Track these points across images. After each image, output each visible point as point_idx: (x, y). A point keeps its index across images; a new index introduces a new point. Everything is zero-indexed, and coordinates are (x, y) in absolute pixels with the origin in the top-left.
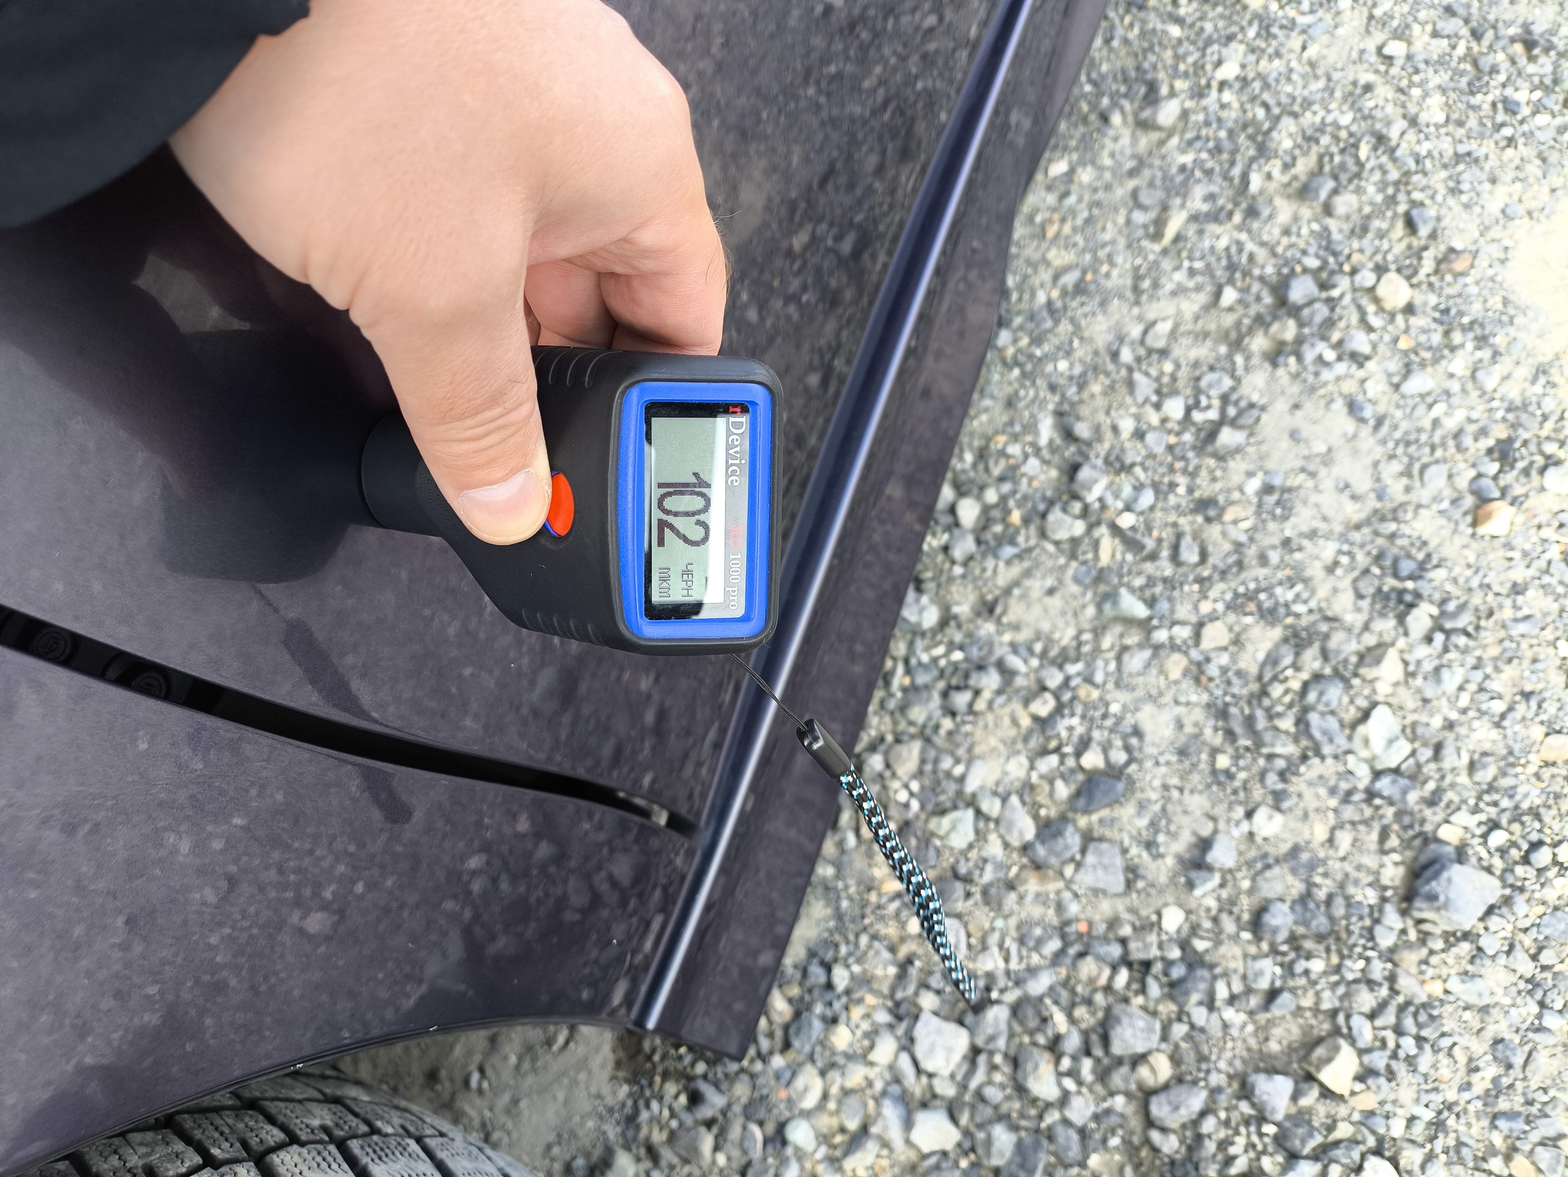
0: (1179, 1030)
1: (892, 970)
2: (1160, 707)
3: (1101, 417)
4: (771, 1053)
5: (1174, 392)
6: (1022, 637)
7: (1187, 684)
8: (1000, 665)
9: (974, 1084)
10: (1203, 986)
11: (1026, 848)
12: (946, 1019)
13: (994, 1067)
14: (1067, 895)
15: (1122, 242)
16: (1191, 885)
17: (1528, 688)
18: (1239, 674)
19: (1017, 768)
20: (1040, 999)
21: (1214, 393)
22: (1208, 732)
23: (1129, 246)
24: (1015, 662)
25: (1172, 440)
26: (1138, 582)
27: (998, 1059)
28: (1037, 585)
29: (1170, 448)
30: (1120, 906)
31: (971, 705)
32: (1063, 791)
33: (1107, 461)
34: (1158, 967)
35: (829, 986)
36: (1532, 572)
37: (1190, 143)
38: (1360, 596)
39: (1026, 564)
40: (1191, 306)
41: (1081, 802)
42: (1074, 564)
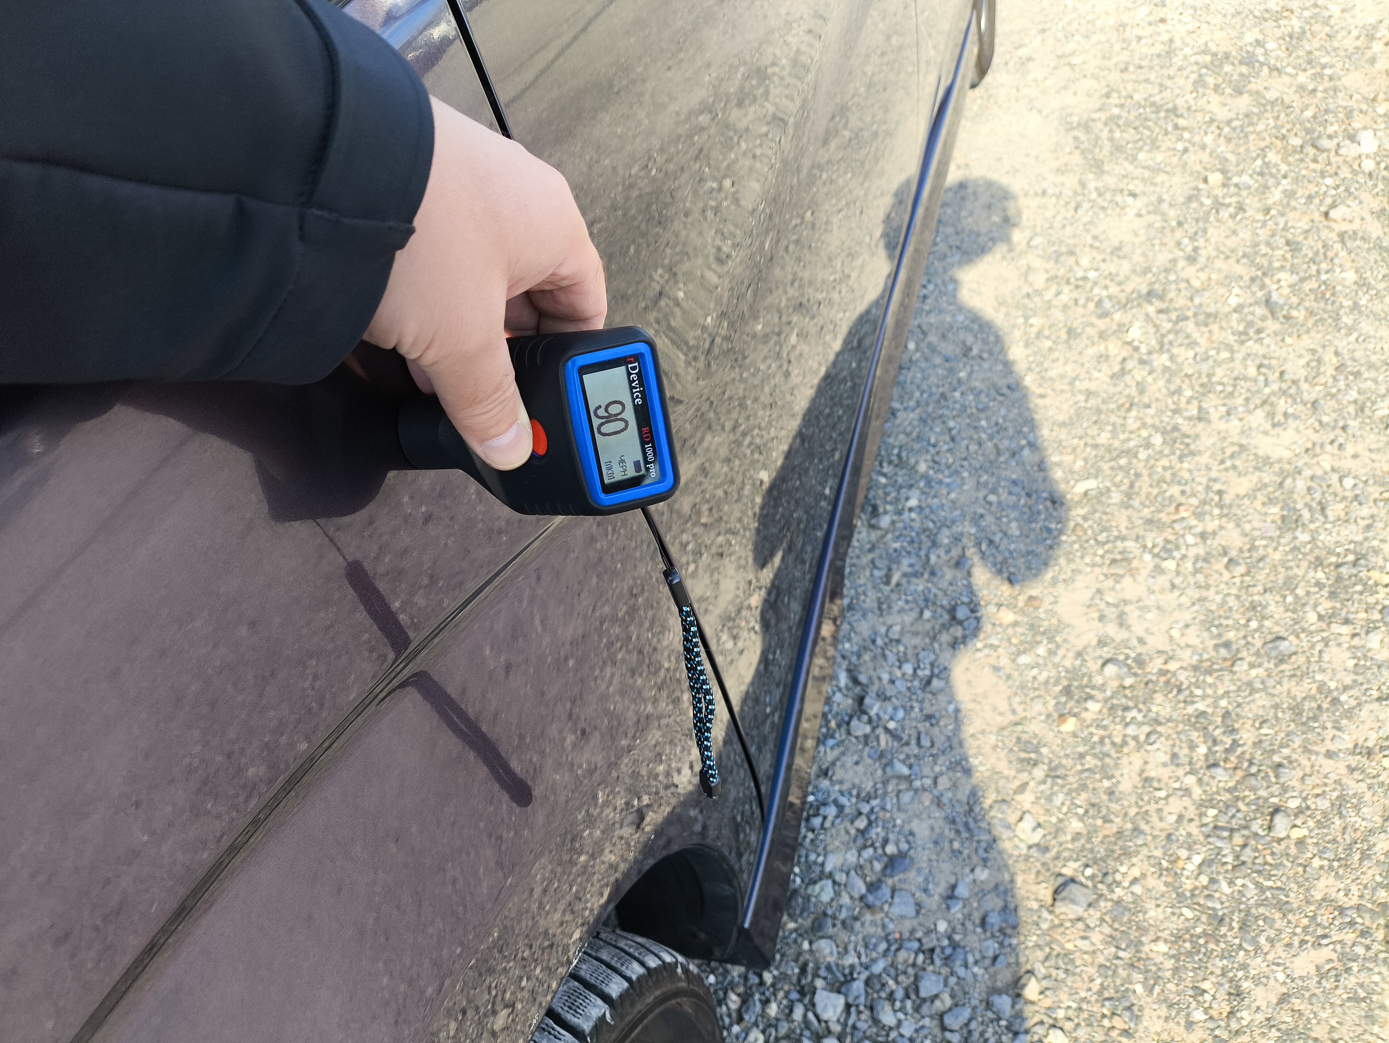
0: (953, 980)
1: (797, 970)
2: (922, 820)
3: (871, 672)
4: (731, 1025)
5: (907, 661)
6: (845, 787)
7: (934, 808)
8: (835, 802)
9: (850, 1022)
10: (961, 956)
11: (862, 898)
12: (832, 991)
13: (859, 1012)
14: (887, 920)
15: (869, 585)
16: (948, 908)
17: (1093, 801)
18: (958, 801)
19: (851, 857)
20: (880, 975)
21: (927, 661)
22: (947, 831)
23: (874, 587)
24: (843, 800)
25: (909, 684)
26: (902, 757)
27: (862, 1008)
28: (849, 760)
29: (909, 689)
30: (915, 923)
31: (822, 824)
32: (878, 866)
33: (878, 695)
34: (938, 951)
35: (762, 983)
36: (1087, 748)
37: (898, 537)
38: (1010, 762)
39: (842, 749)
40: (908, 618)
41: (888, 871)
42: (867, 749)
